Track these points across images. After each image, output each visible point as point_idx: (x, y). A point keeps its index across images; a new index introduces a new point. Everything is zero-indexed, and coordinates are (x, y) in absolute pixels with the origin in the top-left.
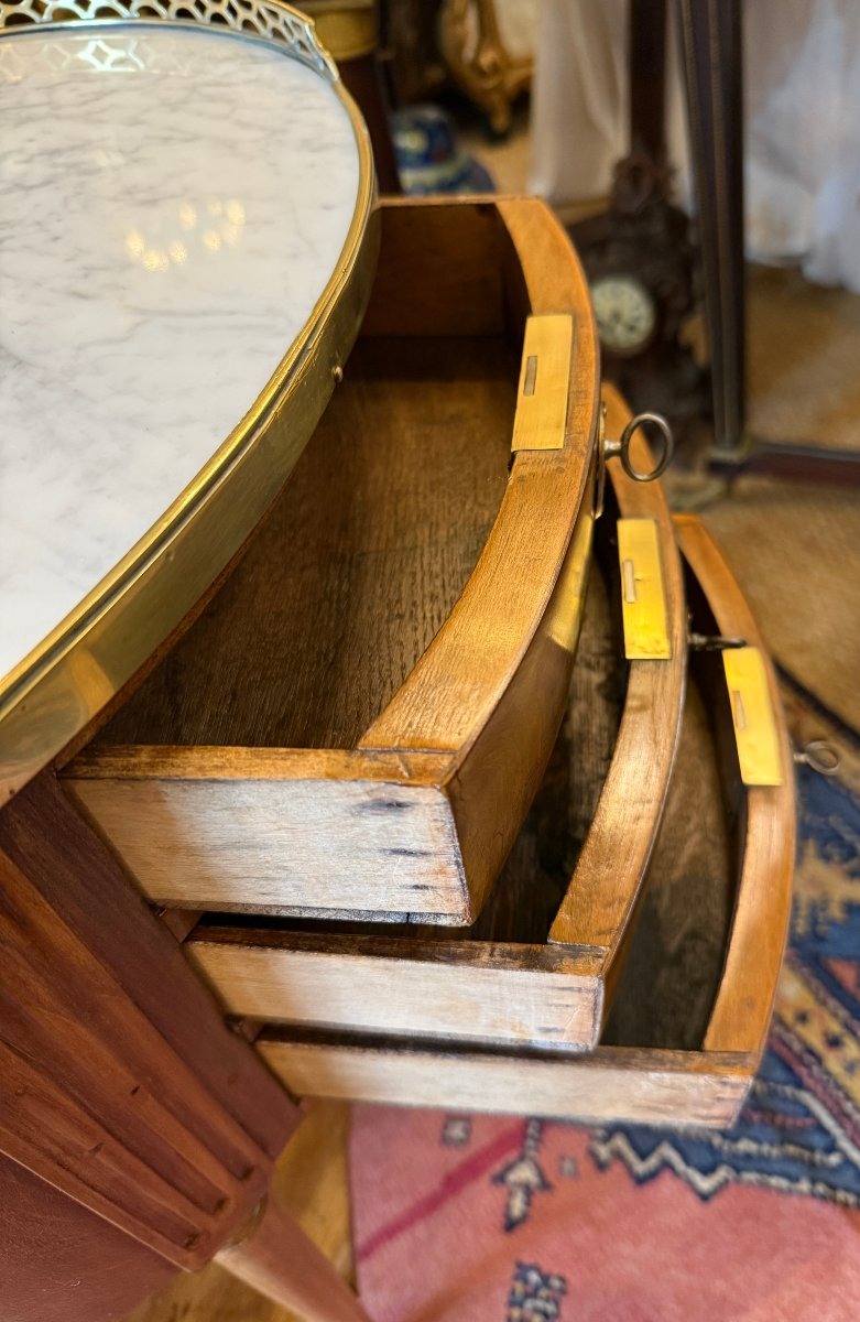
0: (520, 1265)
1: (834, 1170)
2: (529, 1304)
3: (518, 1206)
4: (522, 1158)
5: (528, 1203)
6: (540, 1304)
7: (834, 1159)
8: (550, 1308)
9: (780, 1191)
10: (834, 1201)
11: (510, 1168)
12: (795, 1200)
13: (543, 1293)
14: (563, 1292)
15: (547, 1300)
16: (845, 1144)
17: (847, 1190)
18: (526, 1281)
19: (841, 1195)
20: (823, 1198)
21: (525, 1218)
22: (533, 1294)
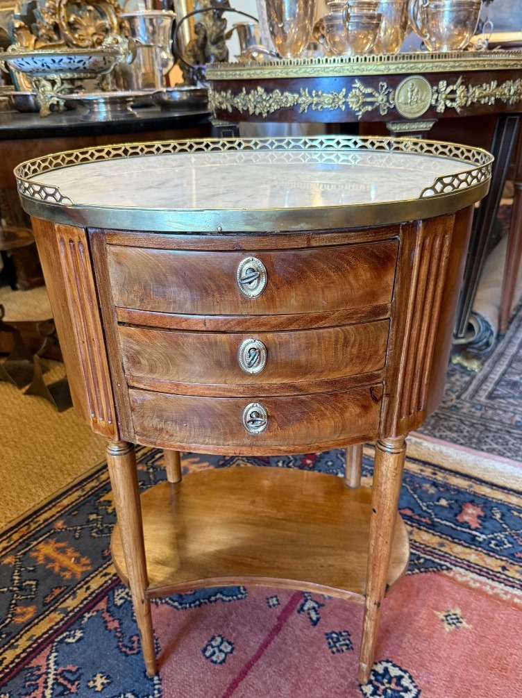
0: (327, 634)
1: (424, 563)
2: (338, 645)
3: (314, 616)
4: (306, 601)
5: (317, 614)
6: (343, 642)
7: (422, 561)
8: (348, 642)
9: (409, 575)
10: (430, 571)
11: (303, 605)
12: (415, 576)
13: (341, 639)
14: (349, 635)
15: (344, 640)
16: (422, 555)
17: (432, 567)
18: (332, 638)
19: (431, 569)
20: (425, 572)
21: (318, 619)
22: (338, 640)
